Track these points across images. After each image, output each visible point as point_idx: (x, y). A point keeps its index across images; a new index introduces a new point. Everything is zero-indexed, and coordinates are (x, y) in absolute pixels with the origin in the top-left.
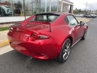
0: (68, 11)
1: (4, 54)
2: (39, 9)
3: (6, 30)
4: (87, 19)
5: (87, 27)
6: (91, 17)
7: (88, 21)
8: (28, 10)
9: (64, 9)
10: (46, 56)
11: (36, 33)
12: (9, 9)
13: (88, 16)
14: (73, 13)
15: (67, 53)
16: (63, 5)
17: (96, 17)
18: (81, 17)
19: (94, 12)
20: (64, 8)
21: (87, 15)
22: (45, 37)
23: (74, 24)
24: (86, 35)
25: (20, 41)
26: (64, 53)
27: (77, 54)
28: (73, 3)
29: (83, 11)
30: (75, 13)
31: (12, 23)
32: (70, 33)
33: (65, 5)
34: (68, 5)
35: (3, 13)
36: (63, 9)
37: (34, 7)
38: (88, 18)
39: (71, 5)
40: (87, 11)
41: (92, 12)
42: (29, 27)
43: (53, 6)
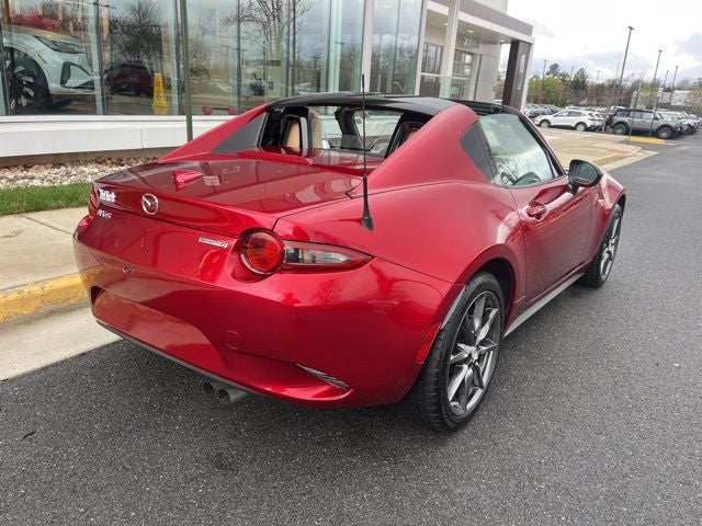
0: (496, 83)
1: (45, 369)
2: (284, 64)
3: (53, 209)
4: (628, 143)
5: (622, 201)
6: (655, 134)
7: (634, 159)
8: (206, 71)
9: (467, 71)
10: (334, 382)
11: (271, 232)
12: (75, 59)
13: (636, 121)
14: (528, 100)
15: (476, 369)
16: (461, 37)
17: (692, 130)
18: (587, 129)
19: (679, 98)
20: (468, 58)
21: (627, 112)
22: (334, 255)
23: (530, 178)
24: (610, 259)
25: (158, 278)
26: (455, 369)
27: (547, 382)
28: (527, 29)
29: (600, 88)
30: (545, 102)
31: (91, 162)
32: (501, 234)
33: (473, 39)
34: (492, 40)
35: (29, 85)
36: (458, 67)
37: (252, 51)
38: (633, 138)
39: (515, 44)
40: (629, 84)
41: (666, 98)
42: (215, 191)
43: (384, 46)
